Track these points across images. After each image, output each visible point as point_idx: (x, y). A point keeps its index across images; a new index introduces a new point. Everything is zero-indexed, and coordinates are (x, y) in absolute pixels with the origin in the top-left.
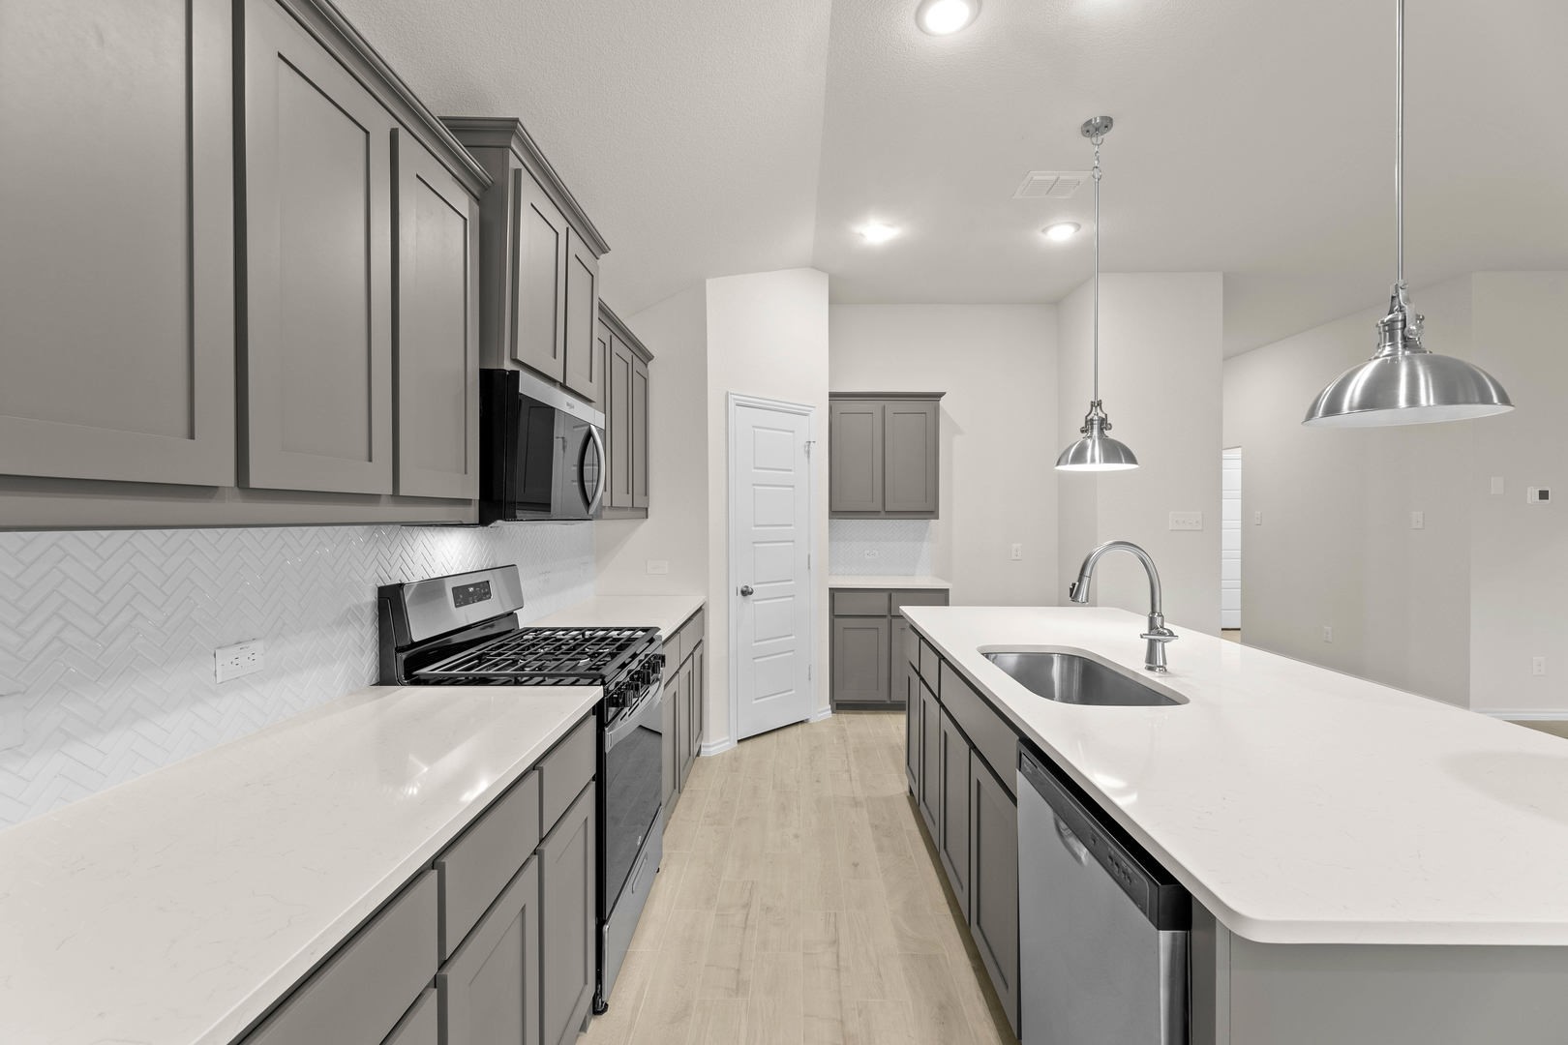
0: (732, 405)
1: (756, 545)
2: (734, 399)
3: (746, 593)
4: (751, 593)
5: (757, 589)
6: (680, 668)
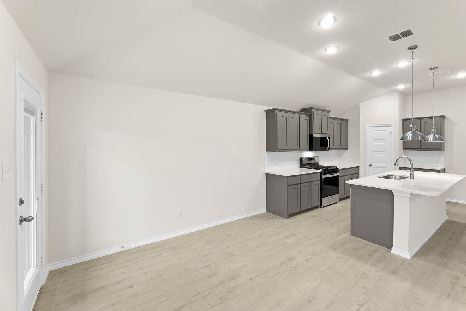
0: (366, 127)
1: (374, 156)
3: (370, 165)
4: (372, 165)
5: (373, 164)
6: (346, 175)
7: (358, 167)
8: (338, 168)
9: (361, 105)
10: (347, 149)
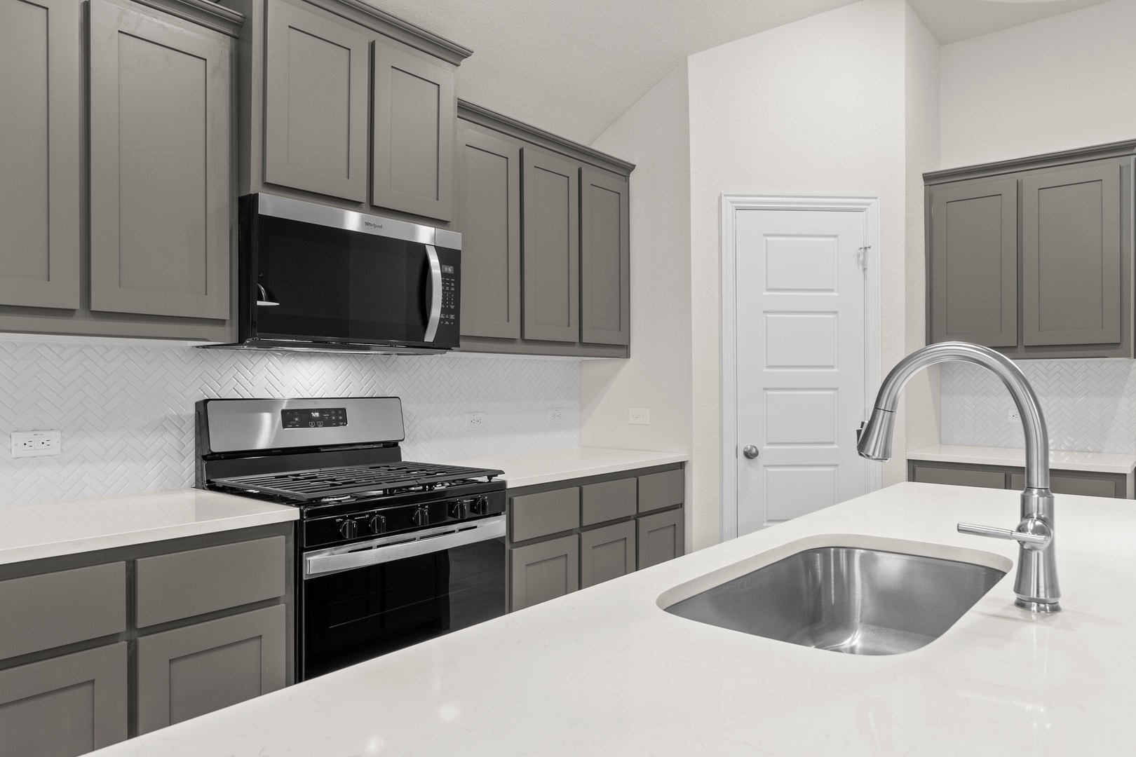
0: (728, 209)
1: (769, 393)
2: (732, 202)
3: (750, 455)
4: (756, 454)
5: (764, 448)
6: (583, 528)
7: (681, 465)
8: (503, 483)
9: (696, 64)
10: (621, 349)
